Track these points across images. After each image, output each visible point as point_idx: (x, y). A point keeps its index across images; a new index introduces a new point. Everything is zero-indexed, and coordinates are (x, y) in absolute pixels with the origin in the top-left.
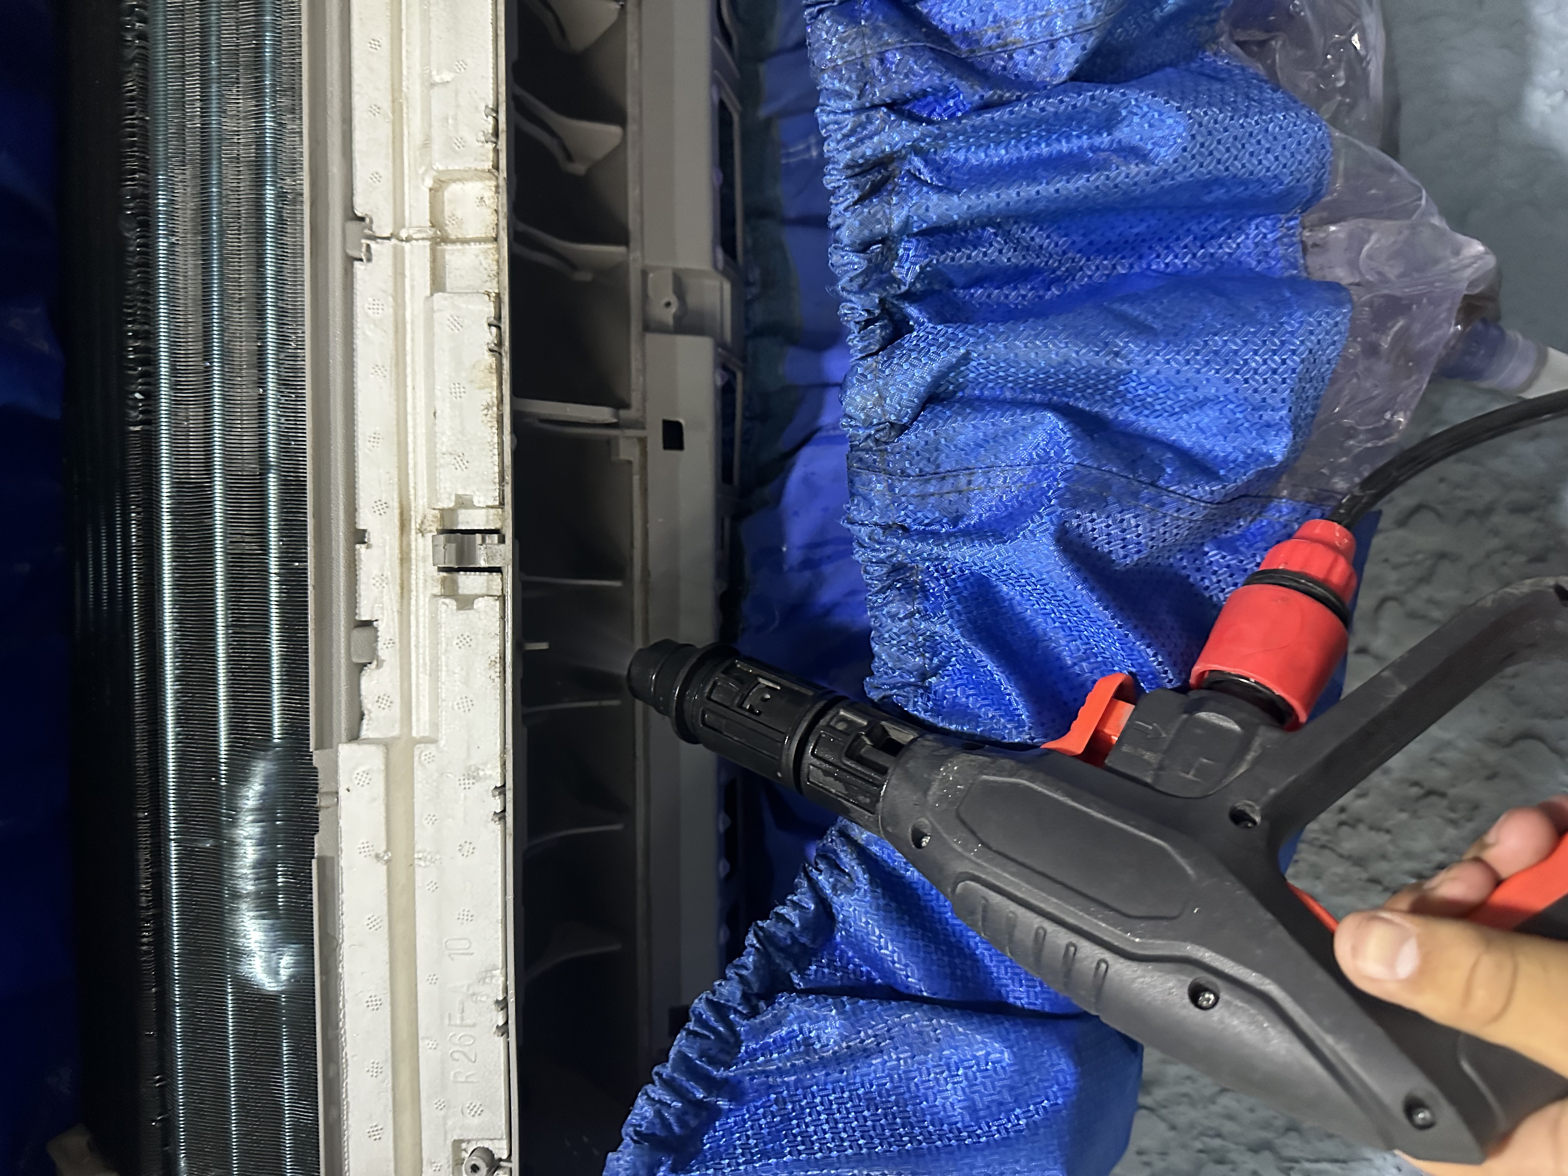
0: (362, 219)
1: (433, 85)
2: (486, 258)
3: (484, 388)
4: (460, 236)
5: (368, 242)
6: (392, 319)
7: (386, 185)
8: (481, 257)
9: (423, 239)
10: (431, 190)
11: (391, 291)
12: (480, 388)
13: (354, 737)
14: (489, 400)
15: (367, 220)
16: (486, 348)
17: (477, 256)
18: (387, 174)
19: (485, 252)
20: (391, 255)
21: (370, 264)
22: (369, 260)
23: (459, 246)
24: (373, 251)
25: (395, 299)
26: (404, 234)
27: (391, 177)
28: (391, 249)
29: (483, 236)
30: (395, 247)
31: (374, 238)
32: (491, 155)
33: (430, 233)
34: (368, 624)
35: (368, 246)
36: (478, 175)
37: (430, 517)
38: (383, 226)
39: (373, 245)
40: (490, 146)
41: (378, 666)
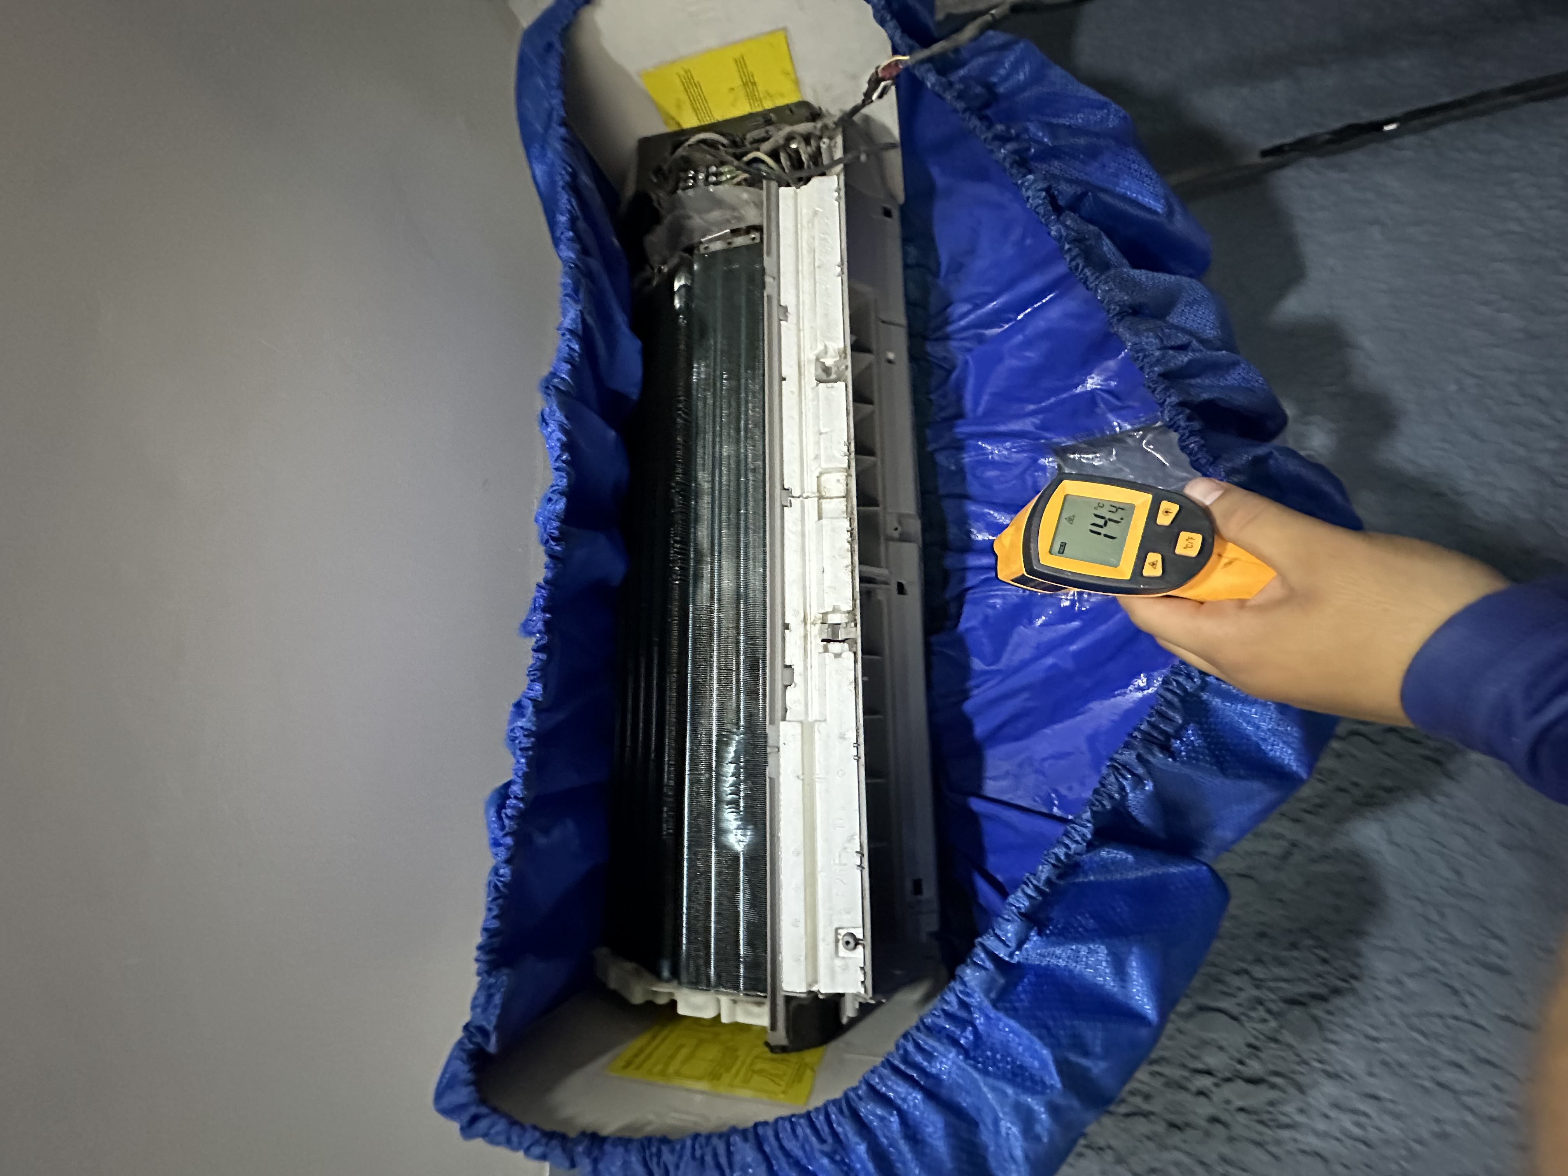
0: (788, 490)
1: (821, 434)
2: (841, 505)
3: (846, 558)
4: (829, 495)
5: (791, 499)
6: (800, 531)
7: (797, 475)
8: (839, 504)
9: (814, 497)
11: (800, 519)
12: (844, 558)
13: (784, 719)
15: (790, 490)
16: (846, 541)
17: (837, 504)
19: (840, 502)
20: (800, 504)
22: (791, 506)
23: (828, 500)
24: (792, 503)
25: (802, 523)
26: (805, 495)
27: (799, 472)
28: (800, 502)
29: (840, 495)
31: (793, 497)
32: (847, 461)
33: (817, 494)
34: (790, 666)
35: (790, 501)
36: (839, 470)
37: (817, 618)
38: (796, 492)
39: (793, 500)
40: (847, 457)
41: (795, 686)
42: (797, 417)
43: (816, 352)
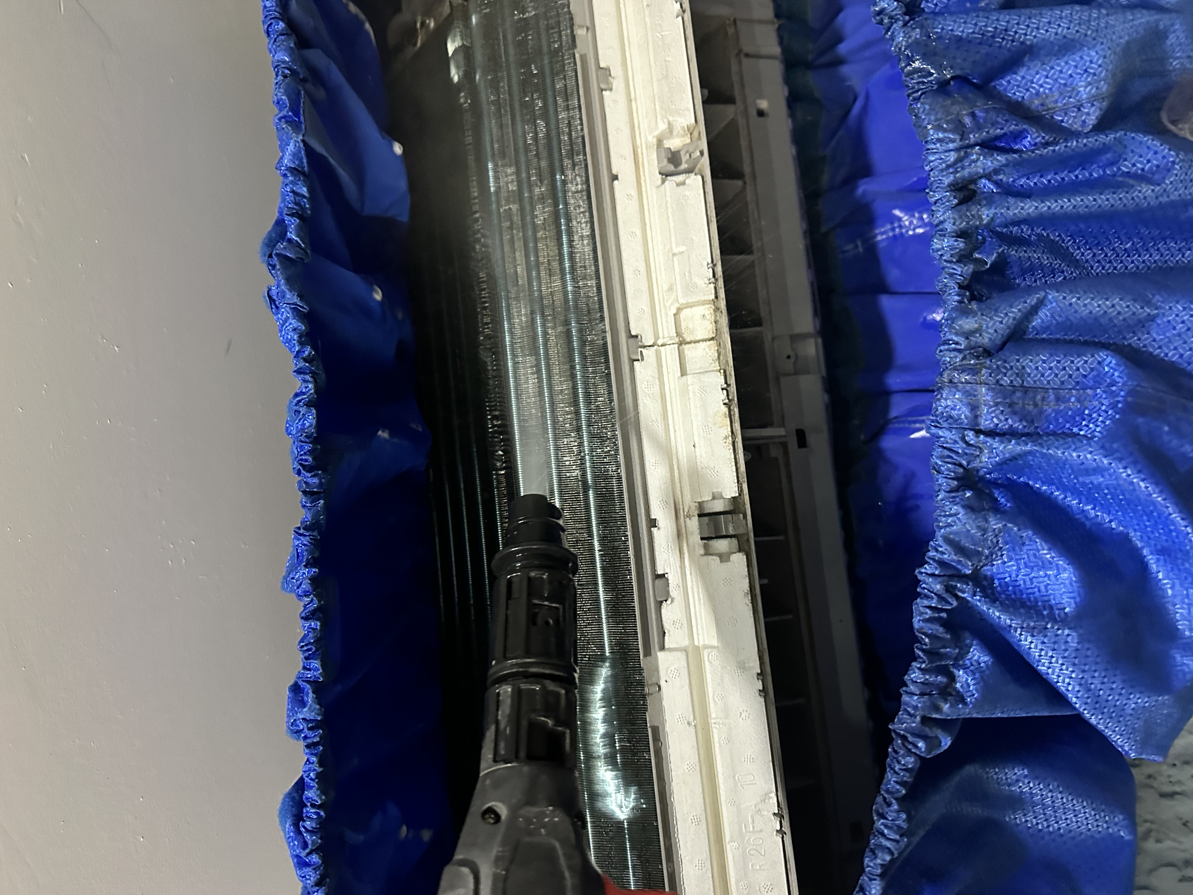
0: (636, 336)
1: (674, 255)
2: (710, 350)
3: (722, 427)
4: (693, 339)
5: (642, 349)
6: (659, 392)
7: (648, 316)
8: (707, 350)
9: (673, 344)
10: (674, 315)
11: (657, 376)
12: (720, 427)
13: (662, 648)
14: (726, 434)
15: (639, 337)
16: (722, 403)
17: (704, 349)
18: (647, 309)
19: (709, 346)
20: (655, 355)
21: (643, 362)
22: (643, 360)
23: (693, 345)
24: (644, 354)
25: (660, 381)
26: (660, 342)
27: (650, 310)
28: (654, 352)
29: (707, 337)
30: (656, 350)
31: (645, 347)
32: (713, 291)
33: (677, 340)
34: (663, 576)
35: (641, 352)
36: (704, 303)
37: (693, 508)
38: (648, 339)
39: (644, 351)
40: (712, 286)
41: (672, 602)
42: (639, 232)
43: (657, 133)
